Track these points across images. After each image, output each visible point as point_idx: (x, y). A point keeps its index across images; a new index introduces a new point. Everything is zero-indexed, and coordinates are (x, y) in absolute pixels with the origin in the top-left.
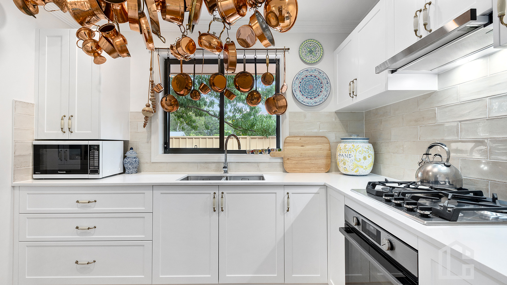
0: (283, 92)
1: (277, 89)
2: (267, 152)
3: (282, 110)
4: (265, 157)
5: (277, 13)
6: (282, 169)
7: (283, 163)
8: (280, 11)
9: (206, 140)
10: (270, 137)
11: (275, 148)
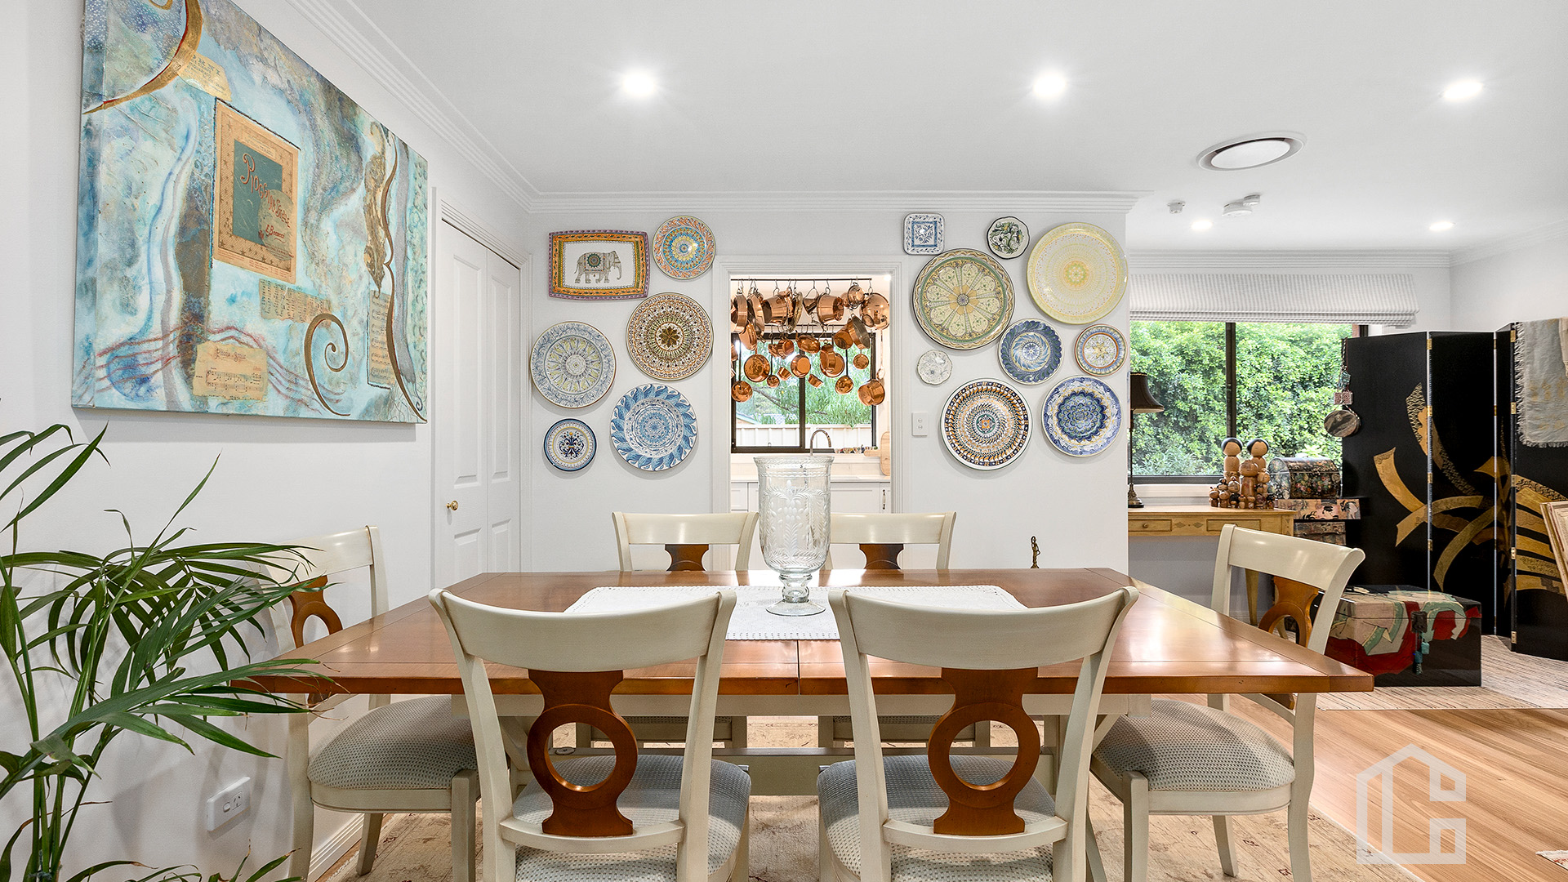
0: (880, 377)
1: (873, 374)
2: (861, 451)
3: (879, 400)
4: (859, 457)
5: (873, 318)
6: (878, 472)
7: (880, 464)
8: (876, 315)
9: (782, 435)
10: (858, 425)
11: (870, 445)
